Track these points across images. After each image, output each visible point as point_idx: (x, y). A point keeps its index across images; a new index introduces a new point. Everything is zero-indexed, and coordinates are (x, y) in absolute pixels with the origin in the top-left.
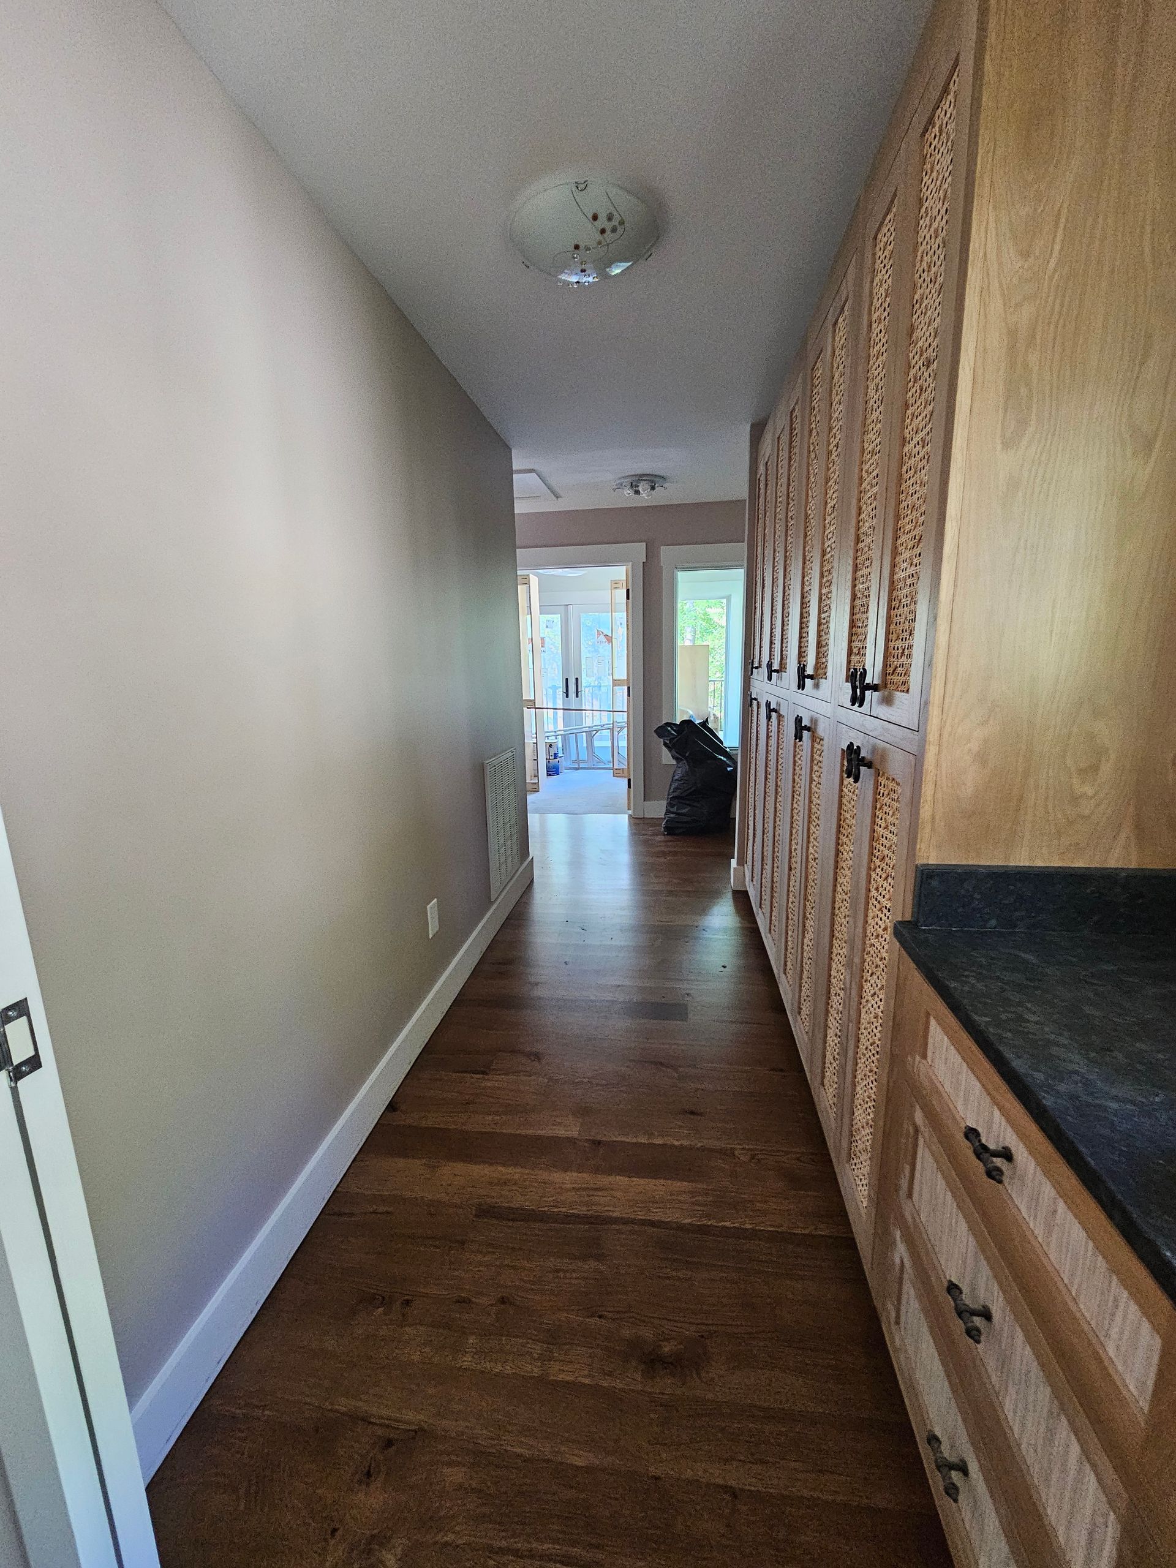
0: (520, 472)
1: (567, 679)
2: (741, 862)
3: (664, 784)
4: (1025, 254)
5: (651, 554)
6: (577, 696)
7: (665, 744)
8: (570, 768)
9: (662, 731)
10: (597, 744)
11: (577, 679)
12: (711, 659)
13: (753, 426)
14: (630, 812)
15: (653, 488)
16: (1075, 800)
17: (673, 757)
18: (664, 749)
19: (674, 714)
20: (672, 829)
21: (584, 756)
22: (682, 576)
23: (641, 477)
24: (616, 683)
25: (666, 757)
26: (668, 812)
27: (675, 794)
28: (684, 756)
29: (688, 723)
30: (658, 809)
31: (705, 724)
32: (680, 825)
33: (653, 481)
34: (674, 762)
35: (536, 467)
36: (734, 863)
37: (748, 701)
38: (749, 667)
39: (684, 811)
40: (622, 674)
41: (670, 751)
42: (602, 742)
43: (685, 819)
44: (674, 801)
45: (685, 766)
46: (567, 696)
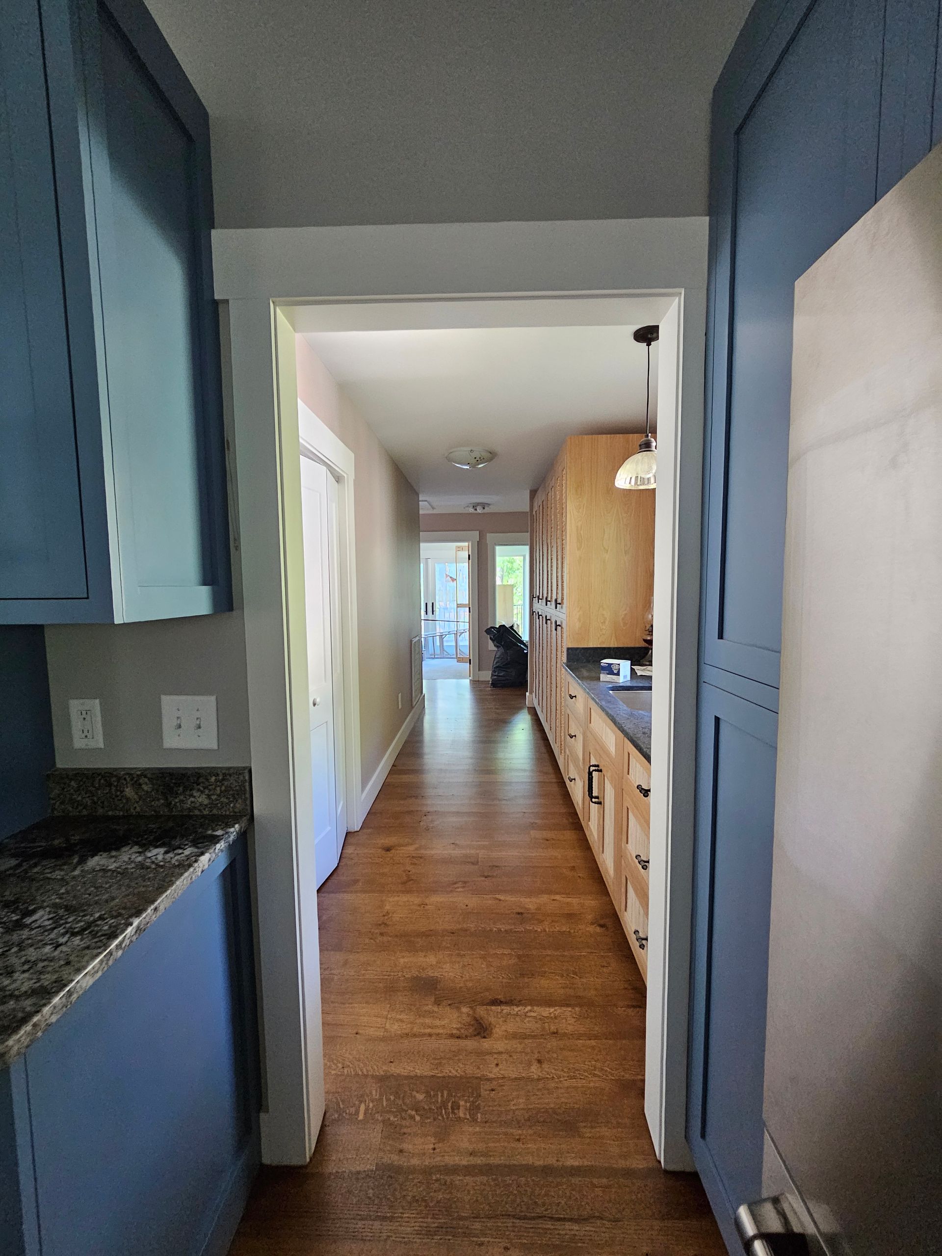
0: (422, 501)
1: (426, 604)
2: (531, 693)
3: (490, 662)
4: (578, 512)
5: (482, 536)
6: (433, 614)
7: (491, 638)
8: (429, 658)
9: (488, 631)
10: (445, 644)
11: (433, 603)
12: (514, 591)
13: (531, 491)
14: (471, 678)
15: (484, 508)
16: (601, 630)
17: (495, 646)
18: (490, 641)
19: (495, 623)
20: (494, 684)
21: (438, 651)
22: (498, 548)
23: (478, 504)
24: (459, 606)
25: (491, 646)
26: (492, 675)
27: (497, 665)
28: (501, 645)
29: (503, 626)
30: (487, 676)
31: (512, 627)
32: (499, 682)
33: (484, 506)
34: (496, 649)
35: (428, 500)
36: (527, 694)
37: (532, 613)
38: (532, 597)
39: (501, 675)
40: (464, 598)
41: (493, 642)
42: (449, 641)
43: (503, 678)
44: (496, 669)
45: (502, 650)
46: (427, 614)
